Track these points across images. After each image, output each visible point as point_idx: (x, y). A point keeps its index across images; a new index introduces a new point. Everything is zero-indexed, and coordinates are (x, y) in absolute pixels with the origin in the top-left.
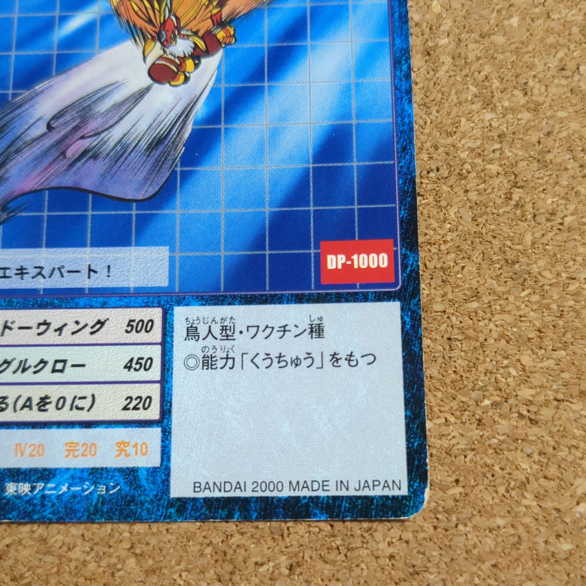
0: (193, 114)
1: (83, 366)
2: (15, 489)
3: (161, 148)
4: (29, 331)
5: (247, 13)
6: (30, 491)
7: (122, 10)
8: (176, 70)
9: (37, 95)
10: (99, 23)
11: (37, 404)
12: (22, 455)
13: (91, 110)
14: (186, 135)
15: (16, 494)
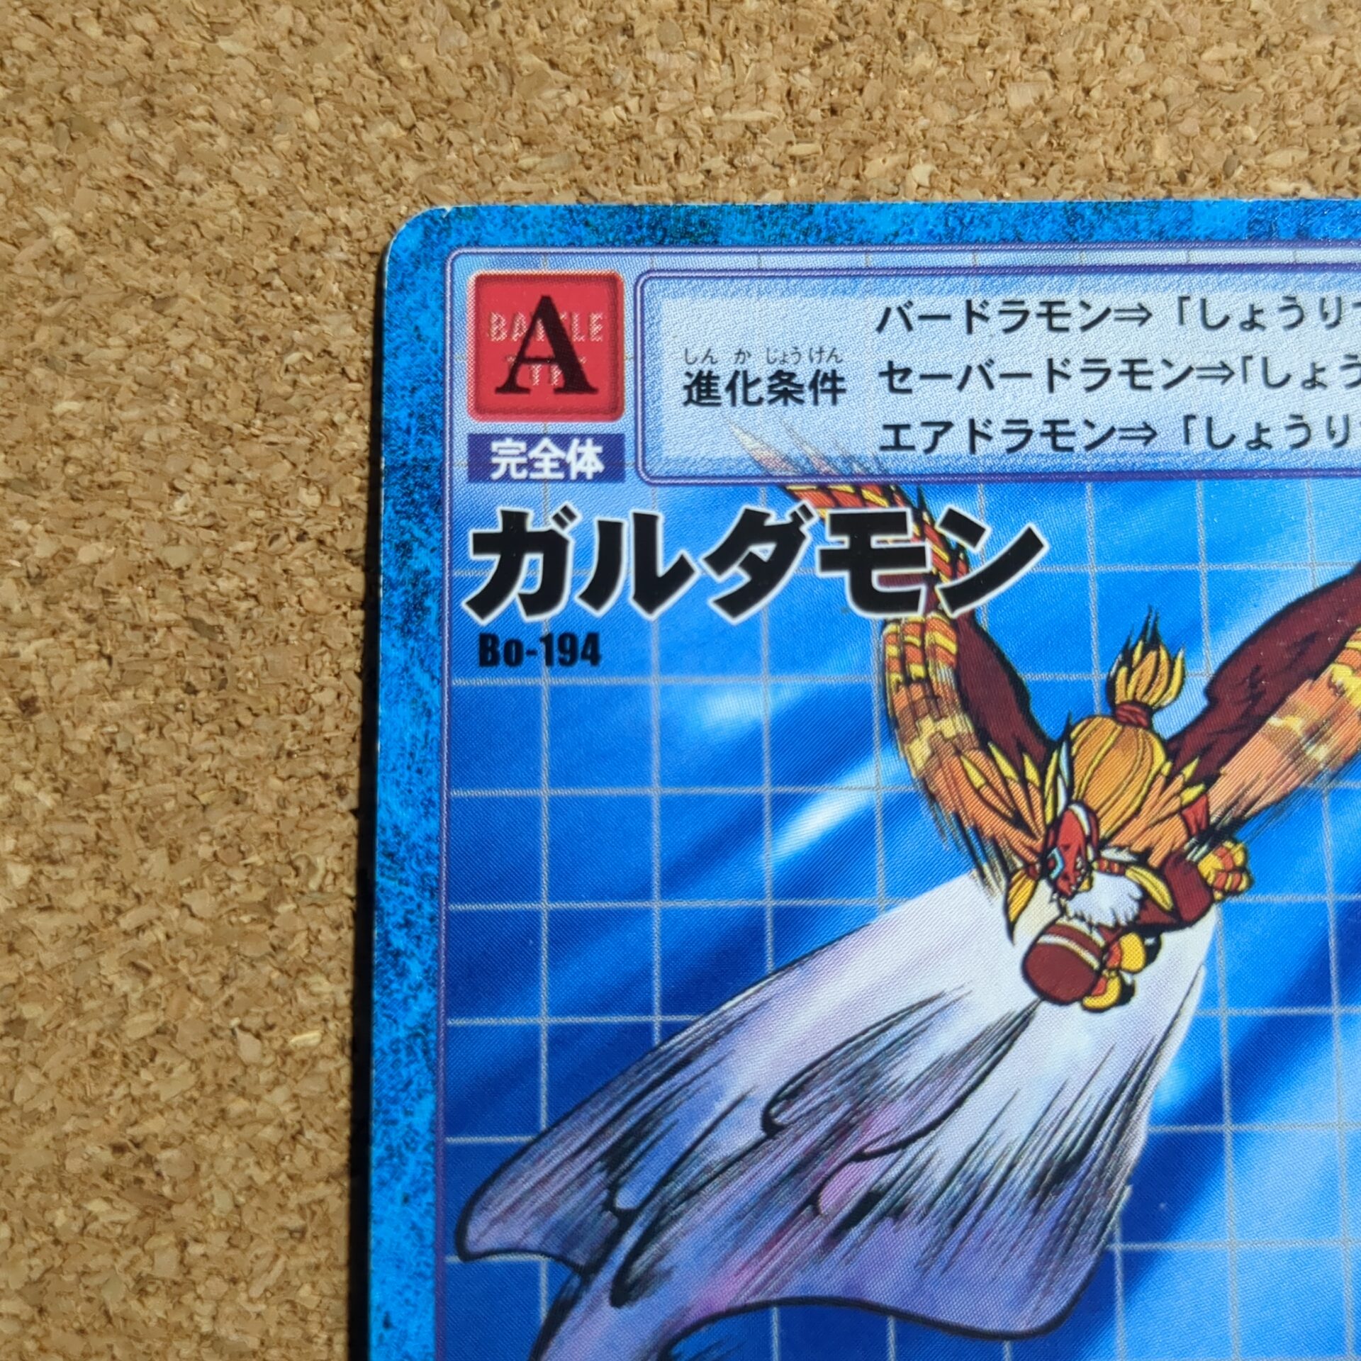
0: (1148, 1092)
3: (1070, 1188)
5: (1276, 803)
7: (939, 783)
8: (1096, 965)
9: (729, 1029)
10: (879, 817)
13: (876, 1076)
14: (1134, 1152)
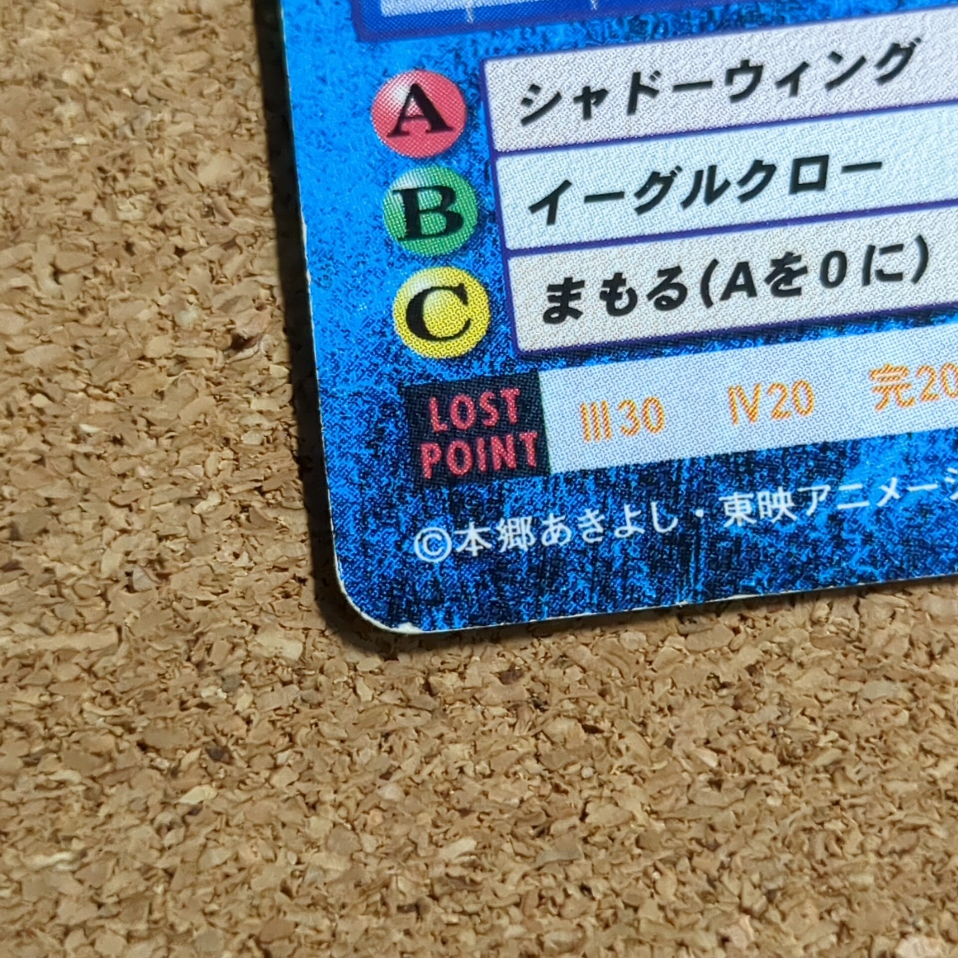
1: (877, 165)
2: (749, 509)
4: (704, 93)
6: (793, 510)
11: (768, 280)
12: (752, 416)
15: (753, 521)
